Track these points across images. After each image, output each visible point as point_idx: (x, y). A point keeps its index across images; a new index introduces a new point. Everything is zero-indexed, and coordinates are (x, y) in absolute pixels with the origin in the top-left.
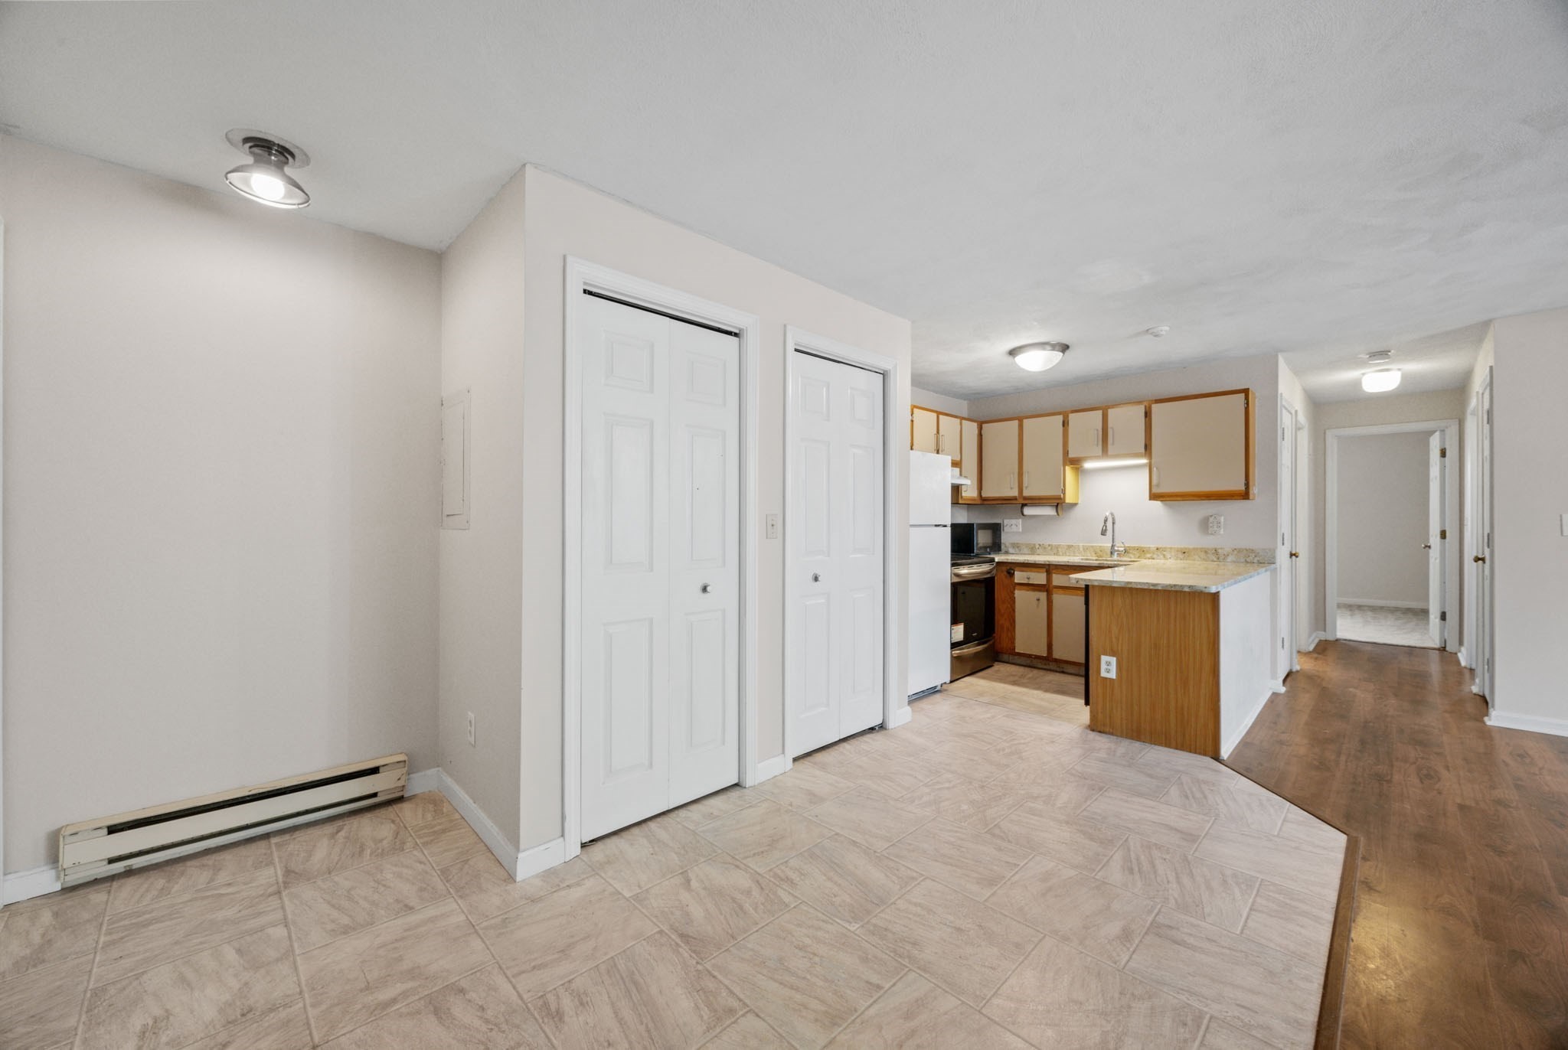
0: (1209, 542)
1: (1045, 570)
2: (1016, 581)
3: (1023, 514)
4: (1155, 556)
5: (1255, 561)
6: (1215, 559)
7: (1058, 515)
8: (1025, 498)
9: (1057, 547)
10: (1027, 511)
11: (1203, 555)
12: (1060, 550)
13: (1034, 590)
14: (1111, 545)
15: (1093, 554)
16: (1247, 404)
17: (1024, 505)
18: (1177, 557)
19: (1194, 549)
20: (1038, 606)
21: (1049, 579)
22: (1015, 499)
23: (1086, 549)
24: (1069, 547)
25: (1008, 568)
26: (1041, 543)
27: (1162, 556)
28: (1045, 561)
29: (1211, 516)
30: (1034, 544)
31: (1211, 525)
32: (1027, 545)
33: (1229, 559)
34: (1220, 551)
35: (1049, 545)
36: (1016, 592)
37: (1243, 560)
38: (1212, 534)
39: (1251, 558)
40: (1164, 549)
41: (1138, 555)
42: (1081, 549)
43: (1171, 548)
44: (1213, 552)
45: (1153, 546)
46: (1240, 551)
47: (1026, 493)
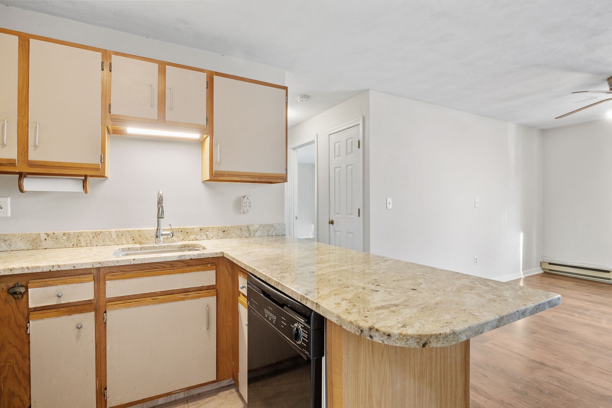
0: (242, 220)
1: (91, 277)
2: (31, 305)
3: (21, 190)
4: (198, 237)
5: (274, 234)
6: (248, 236)
7: (86, 192)
8: (33, 164)
9: (78, 236)
10: (29, 184)
11: (238, 232)
12: (82, 239)
13: (70, 313)
14: (156, 228)
15: (130, 241)
16: (287, 99)
17: (22, 175)
18: (218, 236)
19: (232, 227)
20: (78, 337)
21: (99, 290)
22: (11, 163)
23: (120, 235)
24: (96, 234)
25: (11, 284)
26: (50, 232)
27: (205, 237)
28: (93, 263)
29: (244, 197)
30: (39, 235)
31: (245, 205)
32: (23, 237)
33: (258, 234)
34: (250, 228)
35: (64, 234)
36: (33, 324)
37: (266, 234)
38: (244, 213)
39: (271, 232)
40: (207, 229)
41: (182, 238)
42: (114, 236)
43: (213, 228)
44: (246, 228)
45: (197, 227)
46: (264, 226)
47: (33, 156)
